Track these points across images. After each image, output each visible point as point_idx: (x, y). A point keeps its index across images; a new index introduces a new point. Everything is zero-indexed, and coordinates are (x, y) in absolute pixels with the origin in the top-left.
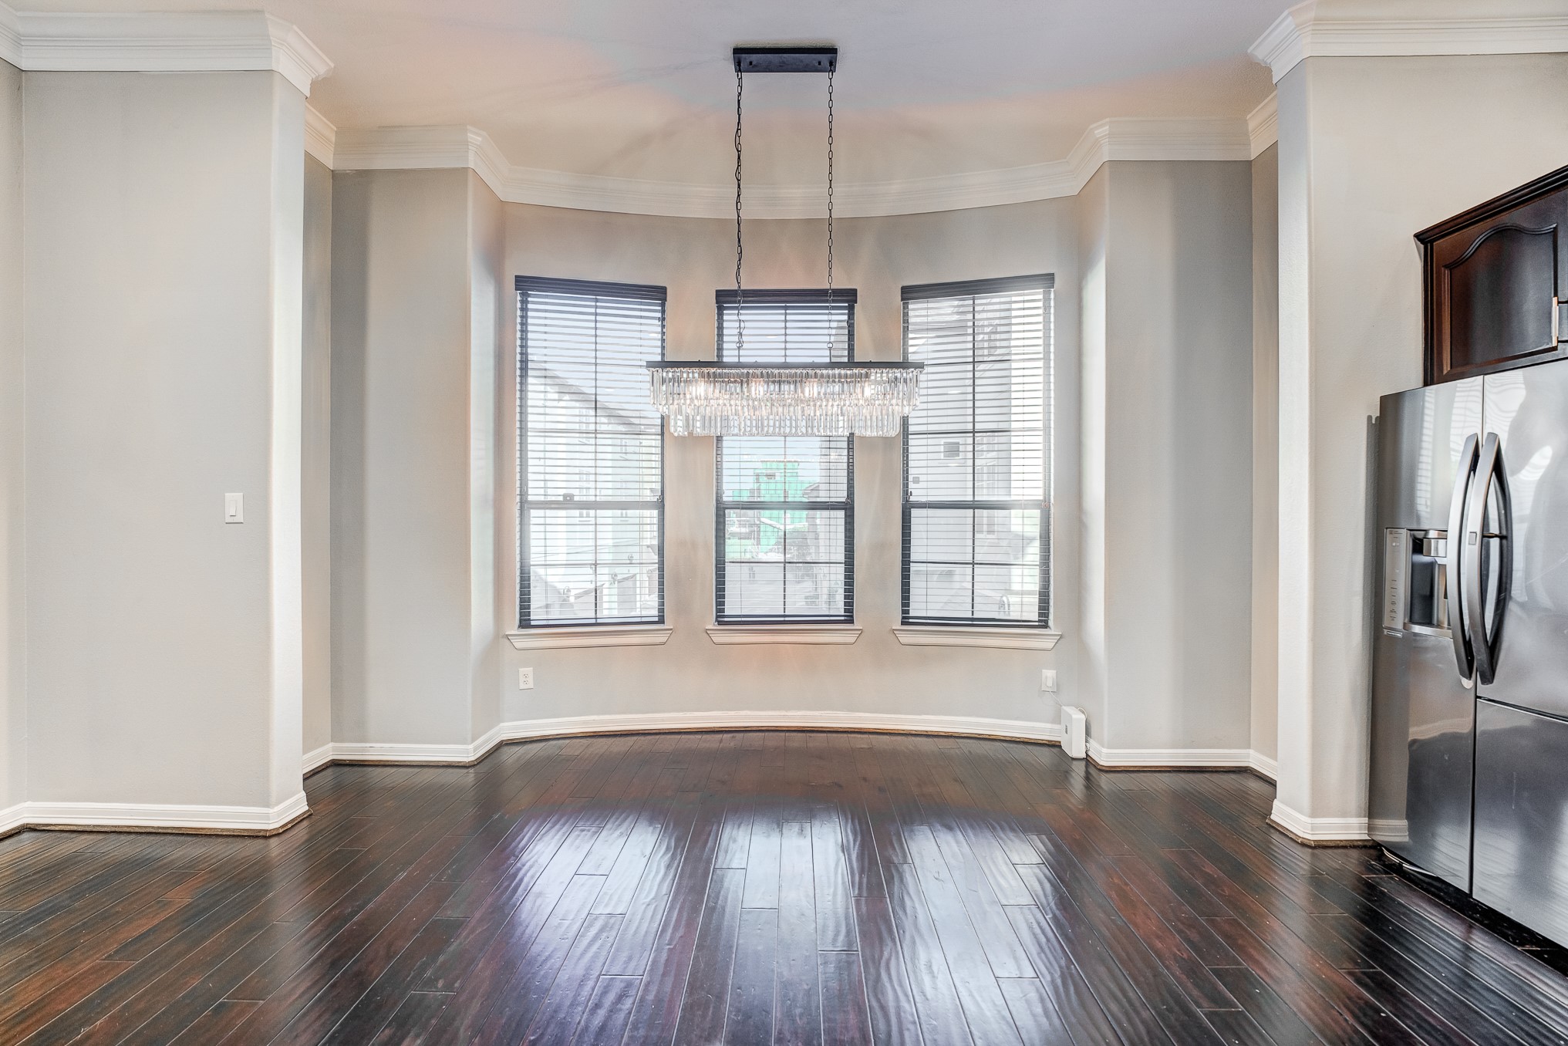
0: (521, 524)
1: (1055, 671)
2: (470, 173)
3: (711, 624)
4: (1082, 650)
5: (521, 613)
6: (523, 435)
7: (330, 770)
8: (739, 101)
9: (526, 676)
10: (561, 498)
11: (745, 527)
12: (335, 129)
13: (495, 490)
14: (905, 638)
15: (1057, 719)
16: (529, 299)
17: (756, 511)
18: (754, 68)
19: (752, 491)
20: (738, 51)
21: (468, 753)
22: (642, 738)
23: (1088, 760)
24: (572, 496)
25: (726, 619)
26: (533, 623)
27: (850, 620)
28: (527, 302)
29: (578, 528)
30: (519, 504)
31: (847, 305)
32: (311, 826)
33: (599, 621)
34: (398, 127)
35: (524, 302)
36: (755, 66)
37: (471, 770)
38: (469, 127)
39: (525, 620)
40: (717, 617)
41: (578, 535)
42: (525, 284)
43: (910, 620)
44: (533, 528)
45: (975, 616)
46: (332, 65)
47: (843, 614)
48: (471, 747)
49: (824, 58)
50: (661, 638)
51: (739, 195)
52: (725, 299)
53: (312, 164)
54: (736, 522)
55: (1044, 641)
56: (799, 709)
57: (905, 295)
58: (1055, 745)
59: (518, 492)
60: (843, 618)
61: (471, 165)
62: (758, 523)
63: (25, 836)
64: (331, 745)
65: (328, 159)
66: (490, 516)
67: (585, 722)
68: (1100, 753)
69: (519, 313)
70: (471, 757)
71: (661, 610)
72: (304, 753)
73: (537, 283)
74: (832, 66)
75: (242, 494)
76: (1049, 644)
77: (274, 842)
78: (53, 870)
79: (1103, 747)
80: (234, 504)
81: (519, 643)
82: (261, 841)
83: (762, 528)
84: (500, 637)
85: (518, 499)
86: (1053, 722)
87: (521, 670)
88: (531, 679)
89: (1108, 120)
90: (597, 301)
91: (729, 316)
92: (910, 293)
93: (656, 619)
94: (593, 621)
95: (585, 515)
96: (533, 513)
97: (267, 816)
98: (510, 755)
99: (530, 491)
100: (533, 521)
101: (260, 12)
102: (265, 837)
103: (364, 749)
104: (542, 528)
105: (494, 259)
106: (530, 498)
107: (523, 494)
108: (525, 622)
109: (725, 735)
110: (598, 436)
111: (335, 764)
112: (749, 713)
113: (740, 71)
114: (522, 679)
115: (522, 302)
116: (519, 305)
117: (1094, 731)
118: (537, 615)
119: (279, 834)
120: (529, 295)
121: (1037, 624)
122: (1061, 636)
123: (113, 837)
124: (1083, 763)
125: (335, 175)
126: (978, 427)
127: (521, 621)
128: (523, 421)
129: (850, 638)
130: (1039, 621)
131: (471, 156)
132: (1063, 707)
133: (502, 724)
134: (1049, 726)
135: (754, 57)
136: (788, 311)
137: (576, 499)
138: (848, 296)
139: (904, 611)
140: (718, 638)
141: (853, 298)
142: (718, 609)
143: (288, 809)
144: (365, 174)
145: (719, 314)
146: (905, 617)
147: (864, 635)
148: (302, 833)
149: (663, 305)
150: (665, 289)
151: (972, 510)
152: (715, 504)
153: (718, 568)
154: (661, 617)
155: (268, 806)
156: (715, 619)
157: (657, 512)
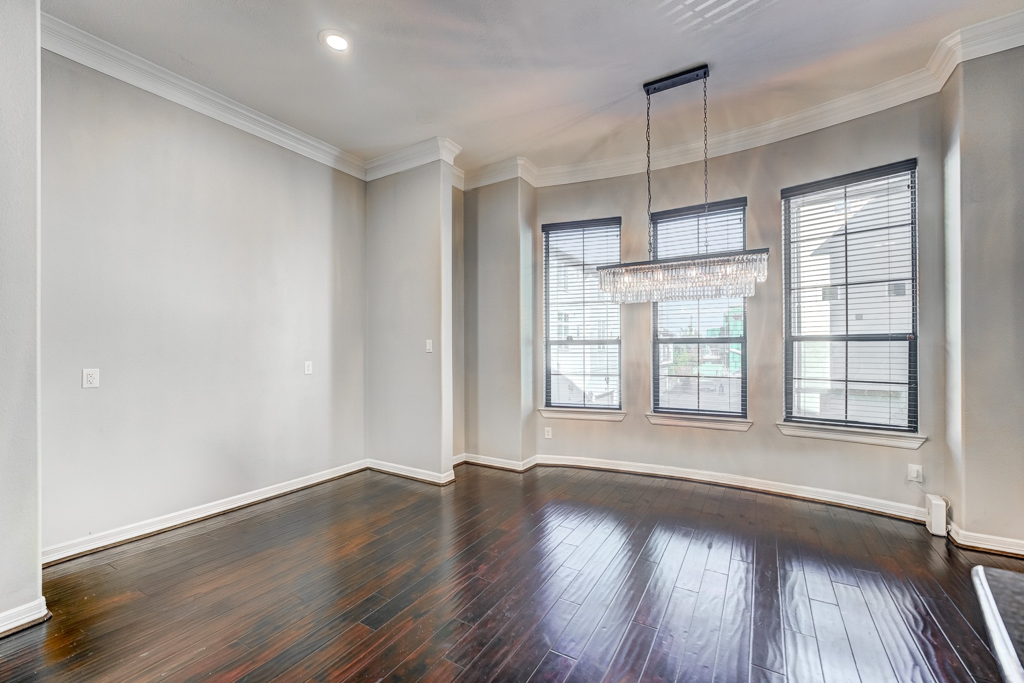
0: (546, 353)
1: (921, 466)
2: (519, 179)
3: (650, 412)
4: (947, 452)
5: (546, 399)
6: (547, 307)
7: (464, 465)
8: (648, 112)
9: (548, 432)
10: (566, 339)
11: (718, 355)
12: (464, 172)
13: (533, 335)
14: (786, 431)
15: (923, 503)
16: (550, 235)
17: (726, 344)
18: (656, 90)
19: (722, 329)
20: (646, 85)
21: (520, 466)
22: (608, 473)
23: (949, 540)
24: (571, 337)
25: (660, 410)
26: (552, 405)
27: (744, 416)
28: (548, 237)
29: (597, 355)
30: (545, 342)
31: (742, 208)
32: (455, 485)
33: (586, 406)
34: (488, 165)
35: (547, 237)
36: (658, 89)
37: (521, 475)
38: (518, 157)
39: (549, 403)
40: (654, 408)
41: (597, 359)
42: (548, 228)
43: (793, 419)
44: (552, 355)
45: (848, 420)
46: (461, 148)
47: (741, 411)
48: (521, 463)
49: (701, 72)
50: (620, 418)
51: (649, 166)
52: (655, 218)
53: (455, 190)
54: (710, 351)
55: (911, 442)
56: (707, 470)
57: (784, 195)
58: (922, 524)
59: (544, 336)
60: (741, 414)
61: (520, 173)
62: (728, 352)
63: (368, 471)
64: (465, 454)
65: (462, 187)
66: (530, 349)
68: (957, 533)
69: (544, 243)
70: (521, 469)
71: (620, 403)
72: (453, 456)
73: (554, 226)
74: (706, 75)
75: (431, 340)
76: (915, 444)
77: (442, 488)
78: (375, 484)
79: (961, 528)
80: (429, 344)
81: (545, 414)
82: (437, 487)
83: (731, 355)
84: (535, 410)
85: (544, 340)
86: (919, 506)
87: (546, 428)
88: (550, 433)
89: (959, 30)
90: (584, 231)
91: (660, 227)
92: (787, 194)
93: (618, 407)
94: (583, 406)
95: (602, 348)
96: (552, 347)
97: (440, 478)
98: (540, 472)
99: (551, 336)
100: (552, 351)
102: (439, 486)
103: (477, 458)
104: (556, 355)
105: (531, 219)
106: (551, 339)
107: (547, 337)
108: (548, 404)
109: (657, 479)
110: (585, 304)
111: (466, 463)
112: (674, 468)
113: (649, 95)
114: (546, 433)
115: (546, 237)
116: (544, 239)
117: (955, 515)
118: (554, 400)
119: (444, 486)
120: (549, 234)
121: (907, 429)
122: (927, 440)
123: (392, 476)
124: (944, 541)
125: (465, 193)
126: (850, 280)
127: (546, 403)
128: (547, 299)
129: (744, 428)
130: (909, 427)
131: (519, 170)
132: (928, 495)
133: (537, 455)
134: (915, 508)
135: (656, 85)
136: (700, 219)
137: (574, 339)
138: (741, 202)
139: (787, 413)
140: (653, 421)
141: (744, 203)
142: (655, 404)
143: (447, 476)
144: (476, 190)
145: (654, 227)
146: (787, 417)
147: (753, 426)
148: (452, 487)
149: (620, 227)
150: (620, 217)
151: (845, 342)
152: (652, 341)
153: (654, 379)
154: (620, 406)
155: (440, 473)
156: (652, 409)
157: (617, 346)
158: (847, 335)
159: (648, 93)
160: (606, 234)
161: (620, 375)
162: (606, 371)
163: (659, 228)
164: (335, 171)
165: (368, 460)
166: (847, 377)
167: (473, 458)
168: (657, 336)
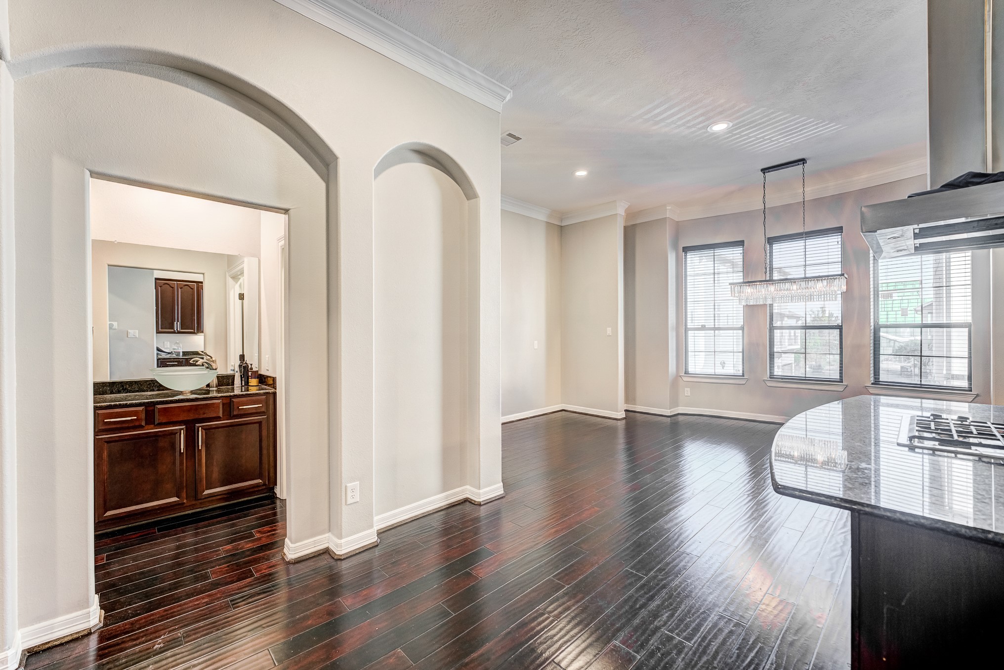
0: (685, 336)
2: (667, 218)
3: (766, 378)
5: (685, 368)
6: (686, 304)
8: (764, 183)
9: (687, 391)
10: (700, 326)
12: (629, 217)
13: (676, 324)
14: (872, 391)
16: (688, 254)
18: (771, 172)
20: (763, 169)
21: (668, 412)
24: (705, 326)
25: (774, 376)
26: (690, 372)
27: (841, 381)
30: (684, 329)
31: (840, 233)
33: (716, 374)
34: (644, 210)
35: (686, 256)
37: (669, 418)
38: (667, 205)
40: (770, 375)
42: (686, 249)
43: (879, 383)
44: (689, 337)
45: (922, 383)
46: (630, 204)
47: (839, 378)
49: (800, 162)
50: (743, 382)
51: (765, 204)
52: (771, 241)
55: (966, 397)
59: (684, 324)
60: (838, 380)
61: (668, 214)
66: (674, 334)
67: (710, 411)
69: (684, 260)
70: (669, 415)
71: (743, 371)
73: (691, 248)
74: (804, 164)
75: (611, 328)
76: (969, 399)
77: (619, 422)
78: (572, 418)
80: (609, 331)
81: (685, 379)
82: (615, 421)
84: (678, 375)
85: (684, 327)
87: (686, 388)
88: (689, 392)
90: (715, 251)
93: (741, 374)
94: (714, 373)
96: (689, 332)
97: (617, 415)
98: (681, 418)
99: (689, 324)
100: (689, 335)
101: (615, 201)
102: (617, 419)
103: (635, 407)
104: (693, 338)
105: (675, 246)
106: (688, 327)
107: (686, 325)
108: (687, 372)
111: (631, 410)
112: (785, 417)
114: (686, 392)
116: (684, 258)
119: (620, 420)
122: (977, 395)
126: (924, 285)
127: (685, 371)
128: (686, 299)
129: (840, 388)
130: (966, 387)
131: (668, 212)
133: (679, 407)
135: (770, 169)
136: (806, 241)
137: (706, 326)
138: (839, 230)
139: (875, 378)
140: (769, 384)
141: (841, 231)
142: (770, 373)
143: (621, 415)
144: (634, 226)
145: (770, 247)
146: (875, 381)
147: (847, 388)
148: (624, 421)
149: (743, 247)
150: (743, 241)
151: (920, 329)
152: (769, 328)
153: (770, 355)
154: (743, 374)
155: (617, 412)
156: (768, 376)
157: (741, 331)
158: (922, 324)
159: (764, 173)
160: (732, 252)
161: (743, 352)
162: (732, 349)
163: (774, 248)
164: (547, 223)
165: (563, 405)
166: (921, 353)
167: (631, 407)
168: (772, 324)
